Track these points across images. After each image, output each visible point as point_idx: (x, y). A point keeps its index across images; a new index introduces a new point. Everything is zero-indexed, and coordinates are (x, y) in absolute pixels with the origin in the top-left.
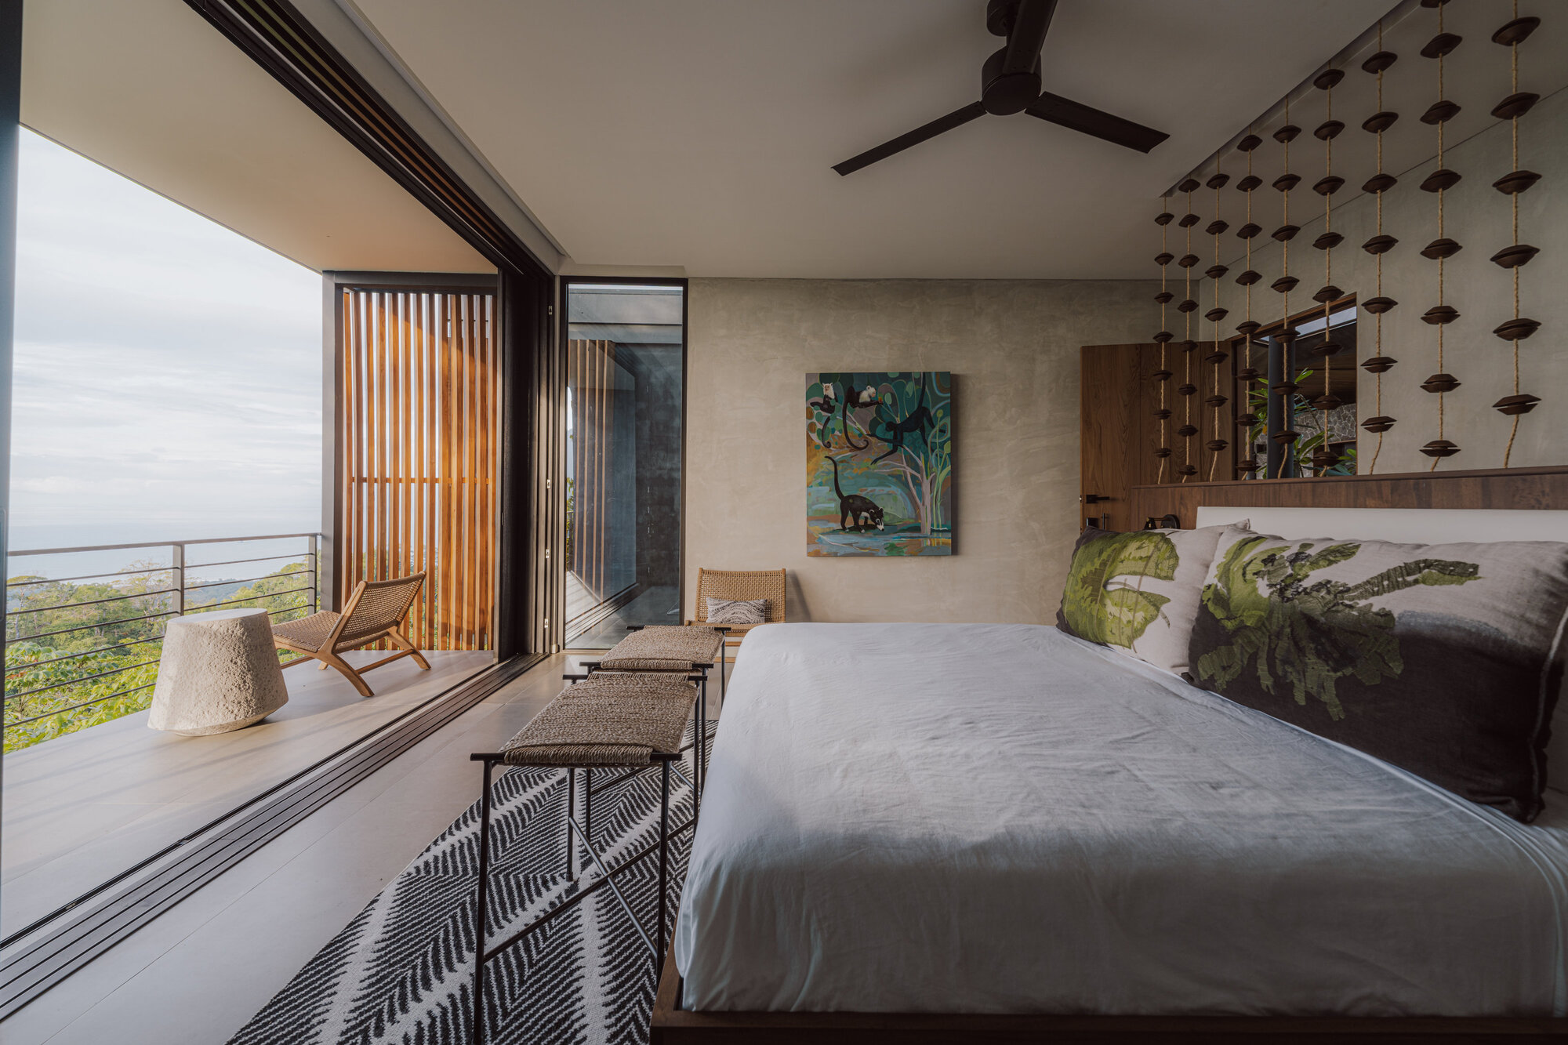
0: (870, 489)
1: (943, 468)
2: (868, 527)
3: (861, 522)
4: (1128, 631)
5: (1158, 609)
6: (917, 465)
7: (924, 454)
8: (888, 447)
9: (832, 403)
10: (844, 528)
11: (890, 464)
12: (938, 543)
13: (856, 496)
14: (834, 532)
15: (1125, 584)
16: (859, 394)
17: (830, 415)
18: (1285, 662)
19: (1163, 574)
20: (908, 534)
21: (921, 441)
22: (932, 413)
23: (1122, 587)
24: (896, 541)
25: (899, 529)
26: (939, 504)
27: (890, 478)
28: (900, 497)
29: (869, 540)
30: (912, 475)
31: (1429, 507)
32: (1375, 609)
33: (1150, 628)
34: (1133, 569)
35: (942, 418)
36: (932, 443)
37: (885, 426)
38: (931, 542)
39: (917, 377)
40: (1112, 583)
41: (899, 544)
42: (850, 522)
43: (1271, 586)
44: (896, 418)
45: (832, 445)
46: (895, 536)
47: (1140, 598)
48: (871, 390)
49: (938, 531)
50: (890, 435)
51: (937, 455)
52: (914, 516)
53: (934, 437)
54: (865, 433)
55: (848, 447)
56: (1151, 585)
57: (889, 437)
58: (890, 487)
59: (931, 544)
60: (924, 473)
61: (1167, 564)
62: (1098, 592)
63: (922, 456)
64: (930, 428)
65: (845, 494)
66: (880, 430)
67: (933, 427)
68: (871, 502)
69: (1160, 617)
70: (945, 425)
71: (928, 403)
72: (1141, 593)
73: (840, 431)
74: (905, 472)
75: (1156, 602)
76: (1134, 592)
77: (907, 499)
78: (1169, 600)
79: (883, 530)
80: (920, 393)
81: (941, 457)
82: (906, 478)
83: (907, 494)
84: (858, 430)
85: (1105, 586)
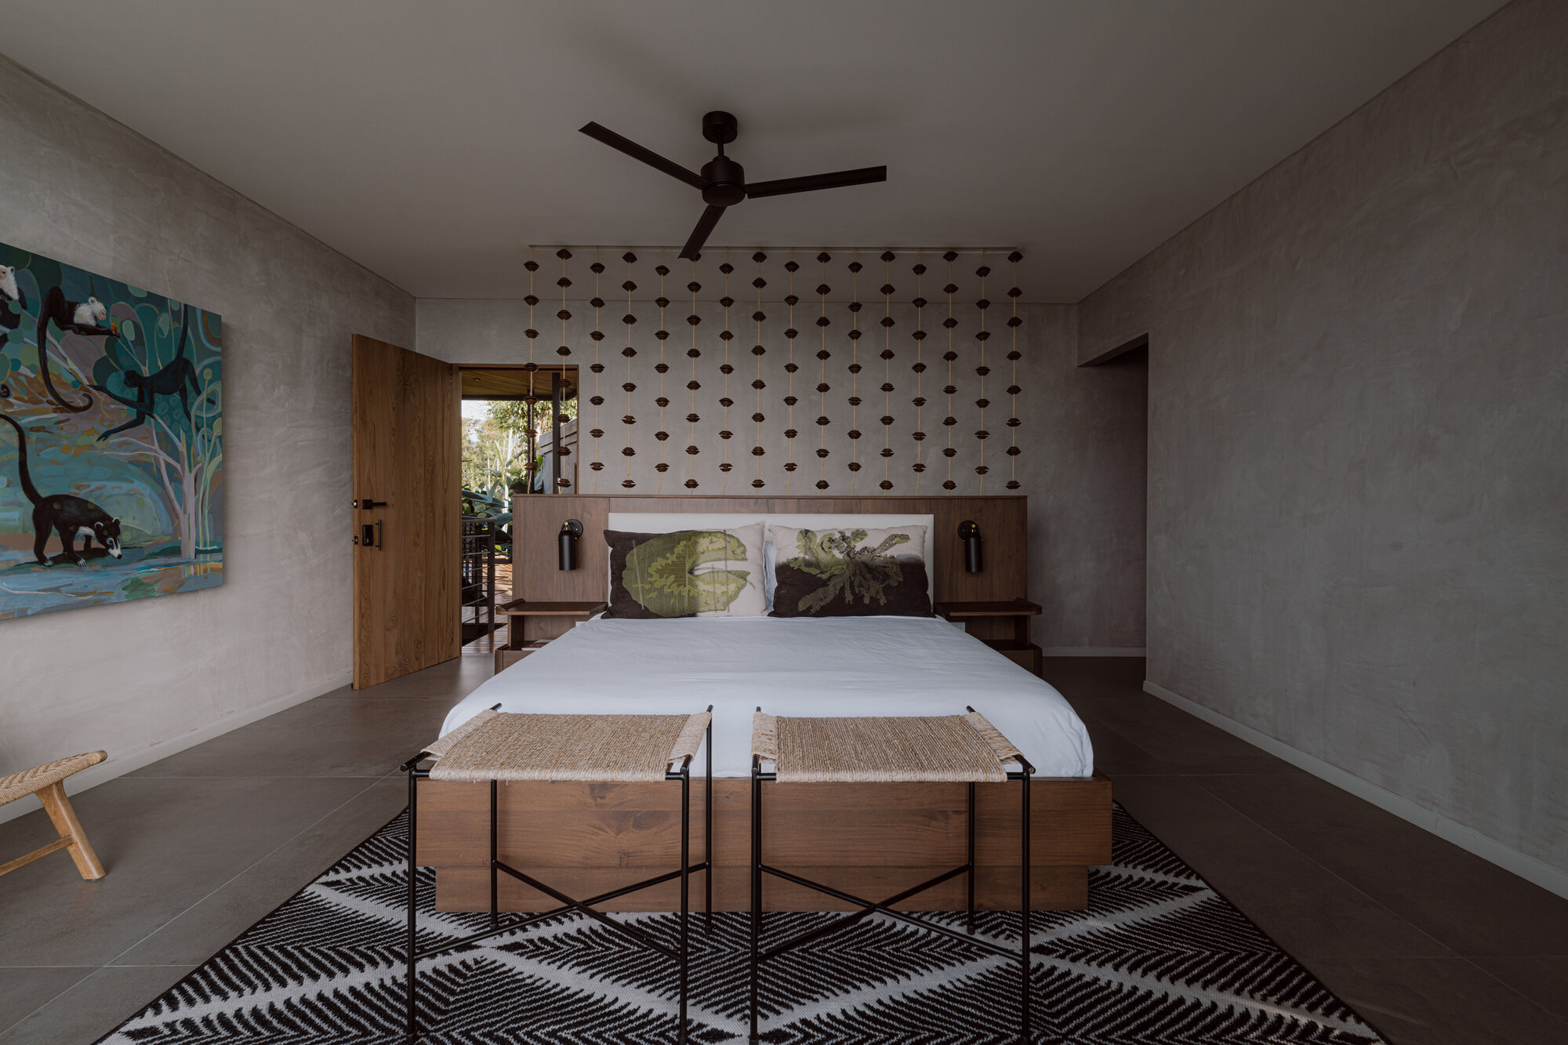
0: (94, 485)
1: (212, 457)
2: (90, 554)
3: (78, 545)
4: (724, 599)
5: (745, 579)
6: (175, 447)
7: (186, 432)
8: (131, 414)
9: (14, 308)
10: (41, 560)
11: (131, 444)
12: (205, 570)
13: (68, 497)
14: (20, 568)
15: (713, 568)
16: (73, 307)
17: (7, 330)
18: (861, 586)
19: (740, 558)
20: (162, 560)
21: (181, 411)
22: (197, 371)
23: (711, 570)
24: (141, 574)
25: (146, 553)
26: (206, 511)
27: (132, 467)
28: (148, 500)
29: (92, 577)
30: (168, 465)
31: (774, 513)
32: (888, 556)
33: (743, 593)
34: (717, 557)
35: (211, 382)
36: (197, 417)
37: (123, 377)
38: (195, 569)
39: (176, 308)
40: (698, 569)
41: (145, 578)
42: (54, 546)
43: (841, 553)
44: (142, 367)
45: (13, 393)
46: (142, 564)
47: (729, 575)
48: (99, 307)
49: (206, 552)
50: (132, 393)
51: (203, 436)
52: (171, 532)
53: (200, 408)
54: (86, 382)
55: (48, 402)
56: (734, 565)
57: (129, 397)
58: (132, 482)
59: (195, 573)
60: (186, 463)
61: (739, 551)
62: (685, 578)
63: (182, 434)
64: (194, 393)
65: (44, 493)
66: (114, 382)
67: (199, 393)
68: (97, 509)
69: (748, 584)
70: (214, 393)
71: (192, 354)
72: (729, 572)
73: (31, 368)
74: (156, 459)
75: (743, 576)
76: (724, 572)
77: (160, 503)
78: (749, 573)
79: (120, 557)
80: (180, 333)
81: (209, 441)
82: (159, 471)
83: (159, 495)
84: (72, 373)
85: (691, 572)
